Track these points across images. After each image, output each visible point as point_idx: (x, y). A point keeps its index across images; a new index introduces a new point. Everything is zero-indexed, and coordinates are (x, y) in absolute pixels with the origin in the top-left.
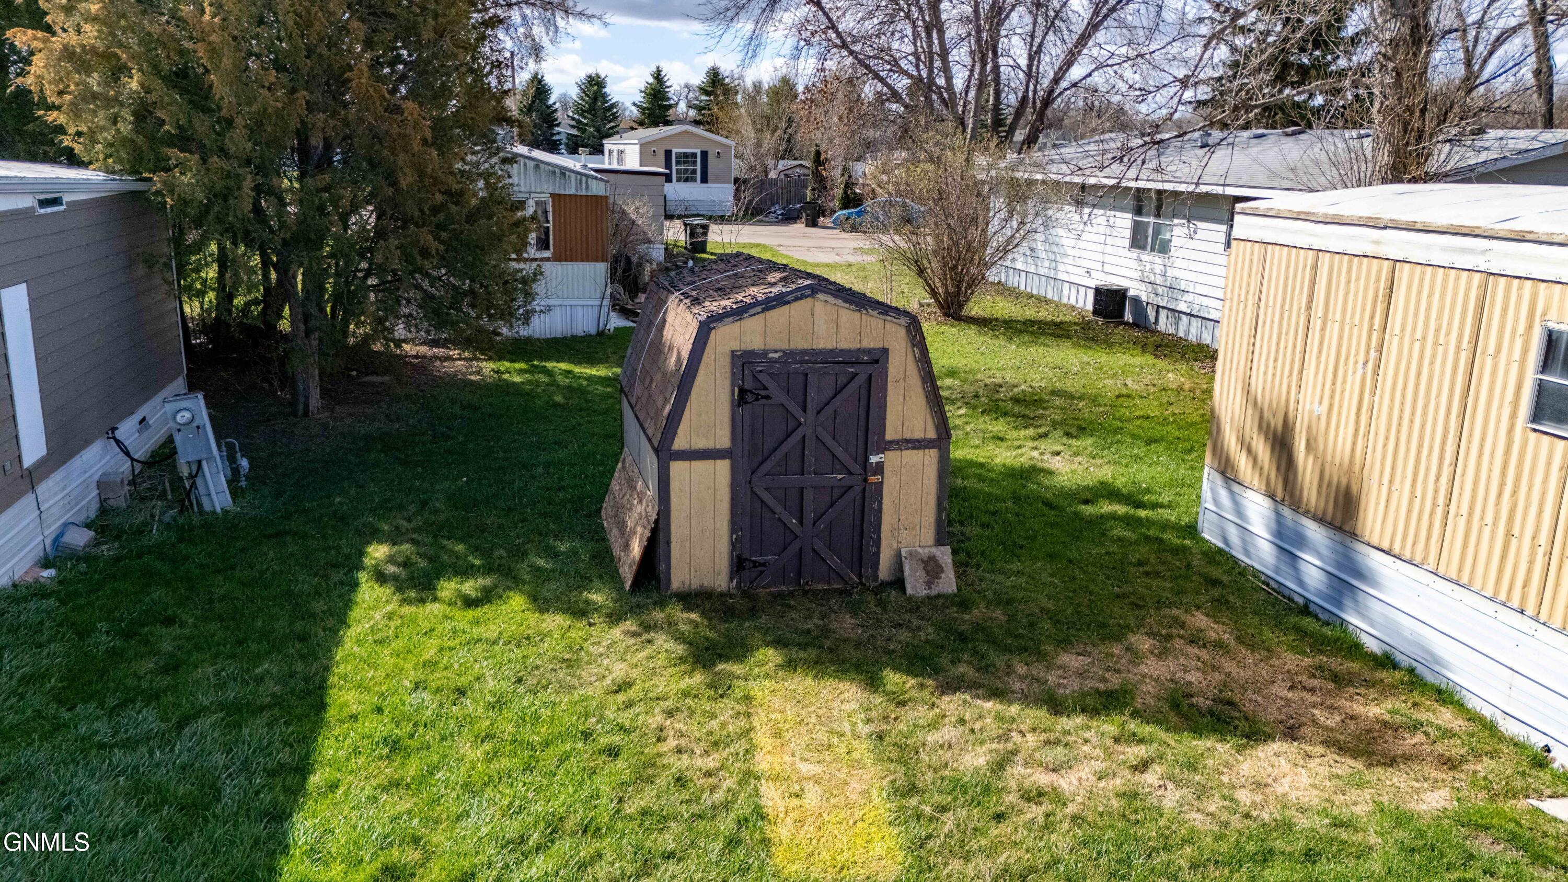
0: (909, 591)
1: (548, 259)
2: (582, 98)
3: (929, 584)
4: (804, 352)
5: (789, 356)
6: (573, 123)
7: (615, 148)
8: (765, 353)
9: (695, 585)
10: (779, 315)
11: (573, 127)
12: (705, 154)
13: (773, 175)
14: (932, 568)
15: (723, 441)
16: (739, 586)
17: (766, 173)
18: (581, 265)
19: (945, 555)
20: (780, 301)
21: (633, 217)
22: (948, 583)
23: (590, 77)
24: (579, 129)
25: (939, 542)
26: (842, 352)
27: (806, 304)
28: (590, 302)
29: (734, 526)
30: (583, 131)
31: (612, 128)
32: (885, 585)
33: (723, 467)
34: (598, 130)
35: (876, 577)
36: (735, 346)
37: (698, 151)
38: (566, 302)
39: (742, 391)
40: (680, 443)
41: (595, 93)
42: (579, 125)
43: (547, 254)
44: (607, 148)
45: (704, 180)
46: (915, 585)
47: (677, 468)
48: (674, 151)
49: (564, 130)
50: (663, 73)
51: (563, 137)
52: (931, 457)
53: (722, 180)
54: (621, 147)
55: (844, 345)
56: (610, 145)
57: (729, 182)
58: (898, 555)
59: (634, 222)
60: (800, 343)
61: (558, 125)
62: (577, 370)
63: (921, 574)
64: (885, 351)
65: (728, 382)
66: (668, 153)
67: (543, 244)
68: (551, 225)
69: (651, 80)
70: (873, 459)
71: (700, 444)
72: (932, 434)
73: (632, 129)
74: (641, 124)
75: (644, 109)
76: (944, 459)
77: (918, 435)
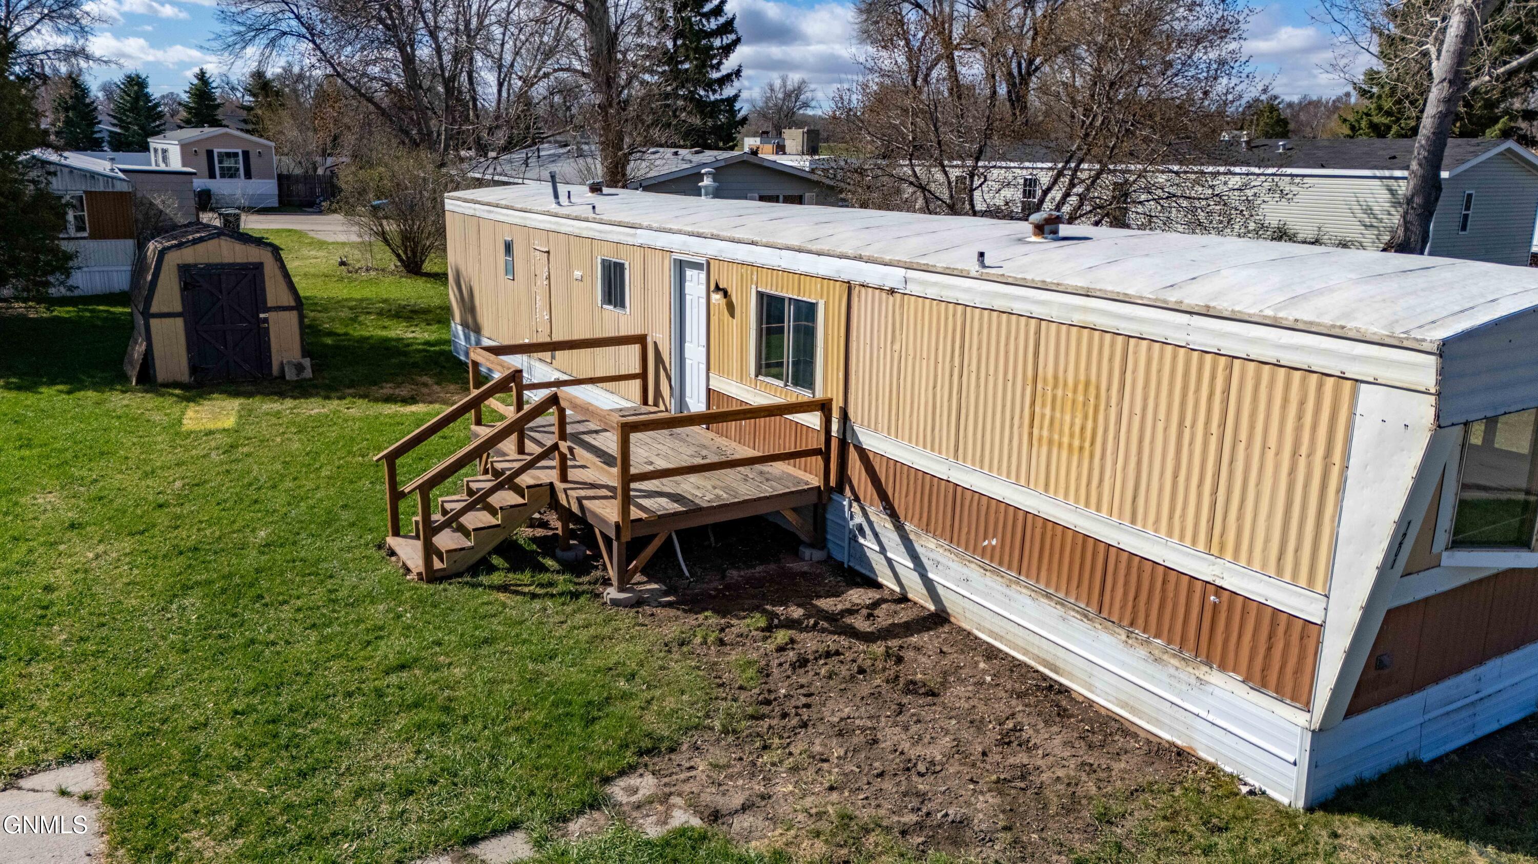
1: (84, 238)
2: (122, 98)
3: (298, 375)
4: (217, 265)
5: (209, 266)
6: (115, 122)
7: (159, 147)
8: (196, 265)
9: (173, 381)
10: (200, 247)
11: (114, 125)
12: (246, 154)
13: (320, 171)
14: (300, 368)
15: (178, 308)
16: (195, 380)
17: (315, 169)
18: (113, 242)
19: (307, 362)
20: (201, 240)
21: (161, 207)
22: (308, 373)
23: (129, 77)
24: (121, 127)
25: (303, 356)
26: (238, 264)
27: (215, 241)
28: (124, 268)
29: (189, 349)
30: (126, 129)
31: (158, 126)
32: (276, 378)
33: (179, 322)
34: (142, 128)
35: (271, 374)
36: (180, 262)
37: (240, 151)
38: (105, 269)
39: (185, 284)
40: (154, 309)
41: (136, 93)
42: (121, 123)
43: (85, 234)
44: (152, 146)
45: (248, 175)
46: (291, 376)
47: (153, 322)
48: (216, 151)
49: (106, 126)
50: (207, 75)
51: (105, 135)
52: (294, 314)
53: (265, 176)
54: (165, 147)
55: (239, 261)
56: (155, 143)
57: (273, 178)
58: (282, 363)
59: (161, 211)
60: (216, 260)
61: (99, 123)
62: (112, 309)
63: (294, 371)
64: (262, 264)
65: (177, 280)
66: (210, 153)
67: (80, 228)
68: (86, 214)
69: (196, 81)
70: (262, 316)
71: (165, 310)
72: (293, 303)
73: (180, 127)
74: (188, 123)
75: (191, 108)
76: (301, 317)
77: (286, 304)
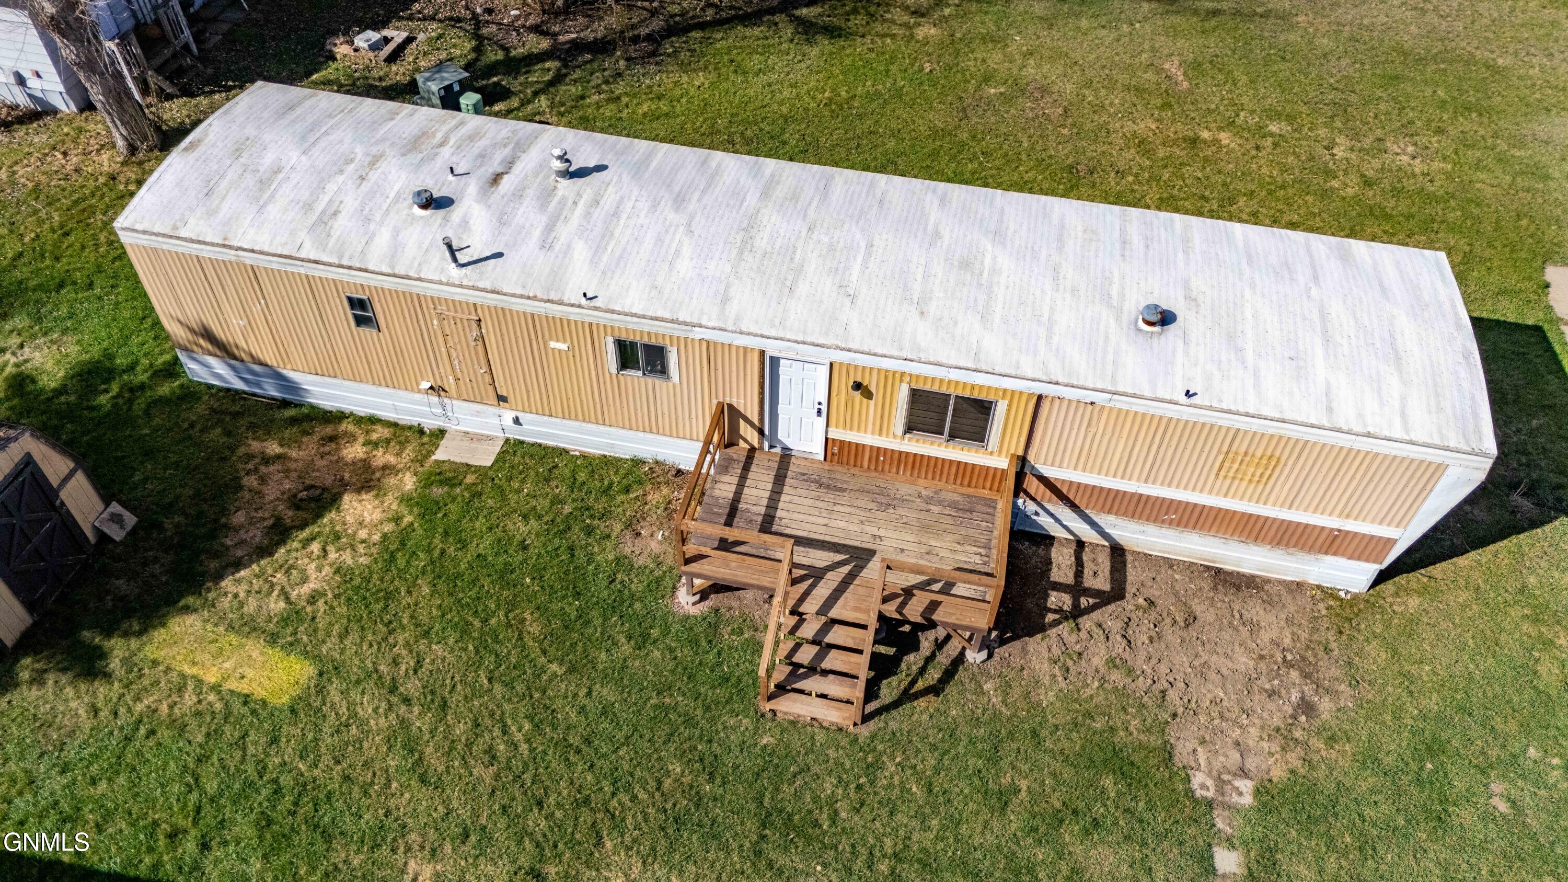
0: (117, 539)
9: (18, 635)
14: (116, 519)
16: (39, 615)
19: (115, 507)
22: (131, 520)
25: (108, 504)
32: (99, 544)
35: (92, 546)
46: (117, 534)
52: (79, 474)
55: (10, 472)
58: (94, 527)
63: (115, 527)
64: (28, 455)
70: (57, 502)
77: (67, 471)
